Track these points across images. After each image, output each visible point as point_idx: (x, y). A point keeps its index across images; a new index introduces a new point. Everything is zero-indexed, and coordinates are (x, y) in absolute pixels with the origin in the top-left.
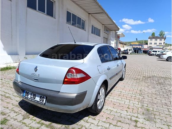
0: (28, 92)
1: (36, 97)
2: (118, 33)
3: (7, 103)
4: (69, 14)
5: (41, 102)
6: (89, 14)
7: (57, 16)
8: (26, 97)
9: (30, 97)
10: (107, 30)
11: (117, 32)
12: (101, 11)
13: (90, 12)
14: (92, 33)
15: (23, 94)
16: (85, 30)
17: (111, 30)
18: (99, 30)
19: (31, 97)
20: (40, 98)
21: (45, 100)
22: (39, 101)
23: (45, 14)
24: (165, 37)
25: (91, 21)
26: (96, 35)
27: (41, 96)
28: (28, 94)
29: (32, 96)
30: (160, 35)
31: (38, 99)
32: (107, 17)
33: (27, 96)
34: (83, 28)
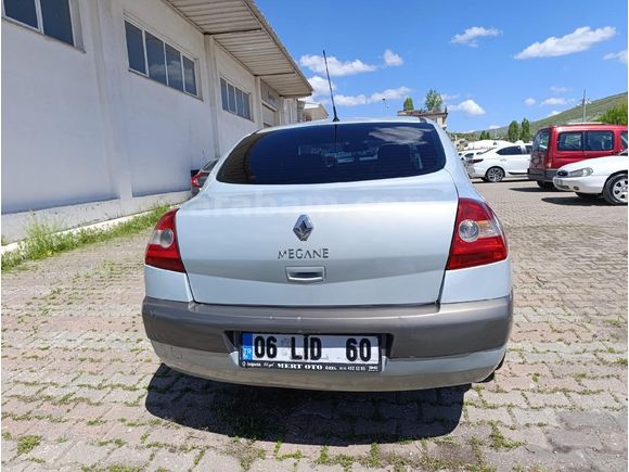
0: (269, 339)
1: (323, 350)
2: (306, 107)
3: (91, 423)
4: (132, 33)
5: (355, 365)
6: (205, 34)
7: (88, 42)
8: (262, 362)
9: (288, 358)
10: (270, 97)
11: (304, 103)
12: (254, 23)
13: (208, 28)
14: (225, 108)
15: (241, 355)
16: (201, 99)
17: (285, 97)
18: (247, 96)
19: (294, 356)
20: (349, 347)
21: (375, 350)
22: (348, 362)
23: (40, 33)
24: (443, 111)
25: (218, 64)
26: (239, 115)
27: (349, 341)
28: (270, 345)
29: (300, 351)
30: (430, 105)
31: (334, 354)
32: (272, 44)
33: (265, 358)
34: (192, 89)
